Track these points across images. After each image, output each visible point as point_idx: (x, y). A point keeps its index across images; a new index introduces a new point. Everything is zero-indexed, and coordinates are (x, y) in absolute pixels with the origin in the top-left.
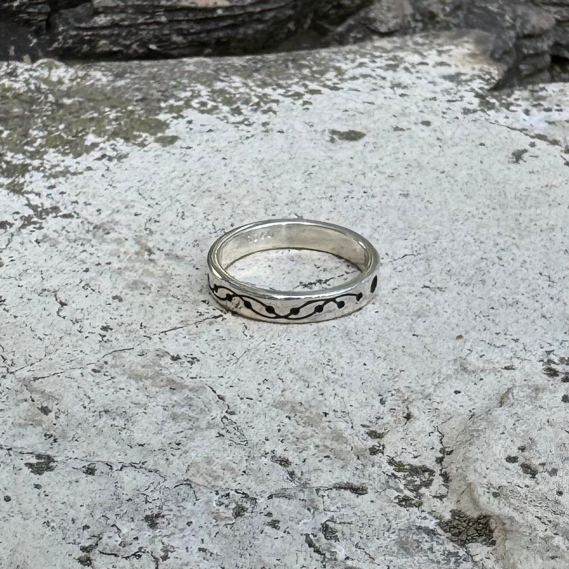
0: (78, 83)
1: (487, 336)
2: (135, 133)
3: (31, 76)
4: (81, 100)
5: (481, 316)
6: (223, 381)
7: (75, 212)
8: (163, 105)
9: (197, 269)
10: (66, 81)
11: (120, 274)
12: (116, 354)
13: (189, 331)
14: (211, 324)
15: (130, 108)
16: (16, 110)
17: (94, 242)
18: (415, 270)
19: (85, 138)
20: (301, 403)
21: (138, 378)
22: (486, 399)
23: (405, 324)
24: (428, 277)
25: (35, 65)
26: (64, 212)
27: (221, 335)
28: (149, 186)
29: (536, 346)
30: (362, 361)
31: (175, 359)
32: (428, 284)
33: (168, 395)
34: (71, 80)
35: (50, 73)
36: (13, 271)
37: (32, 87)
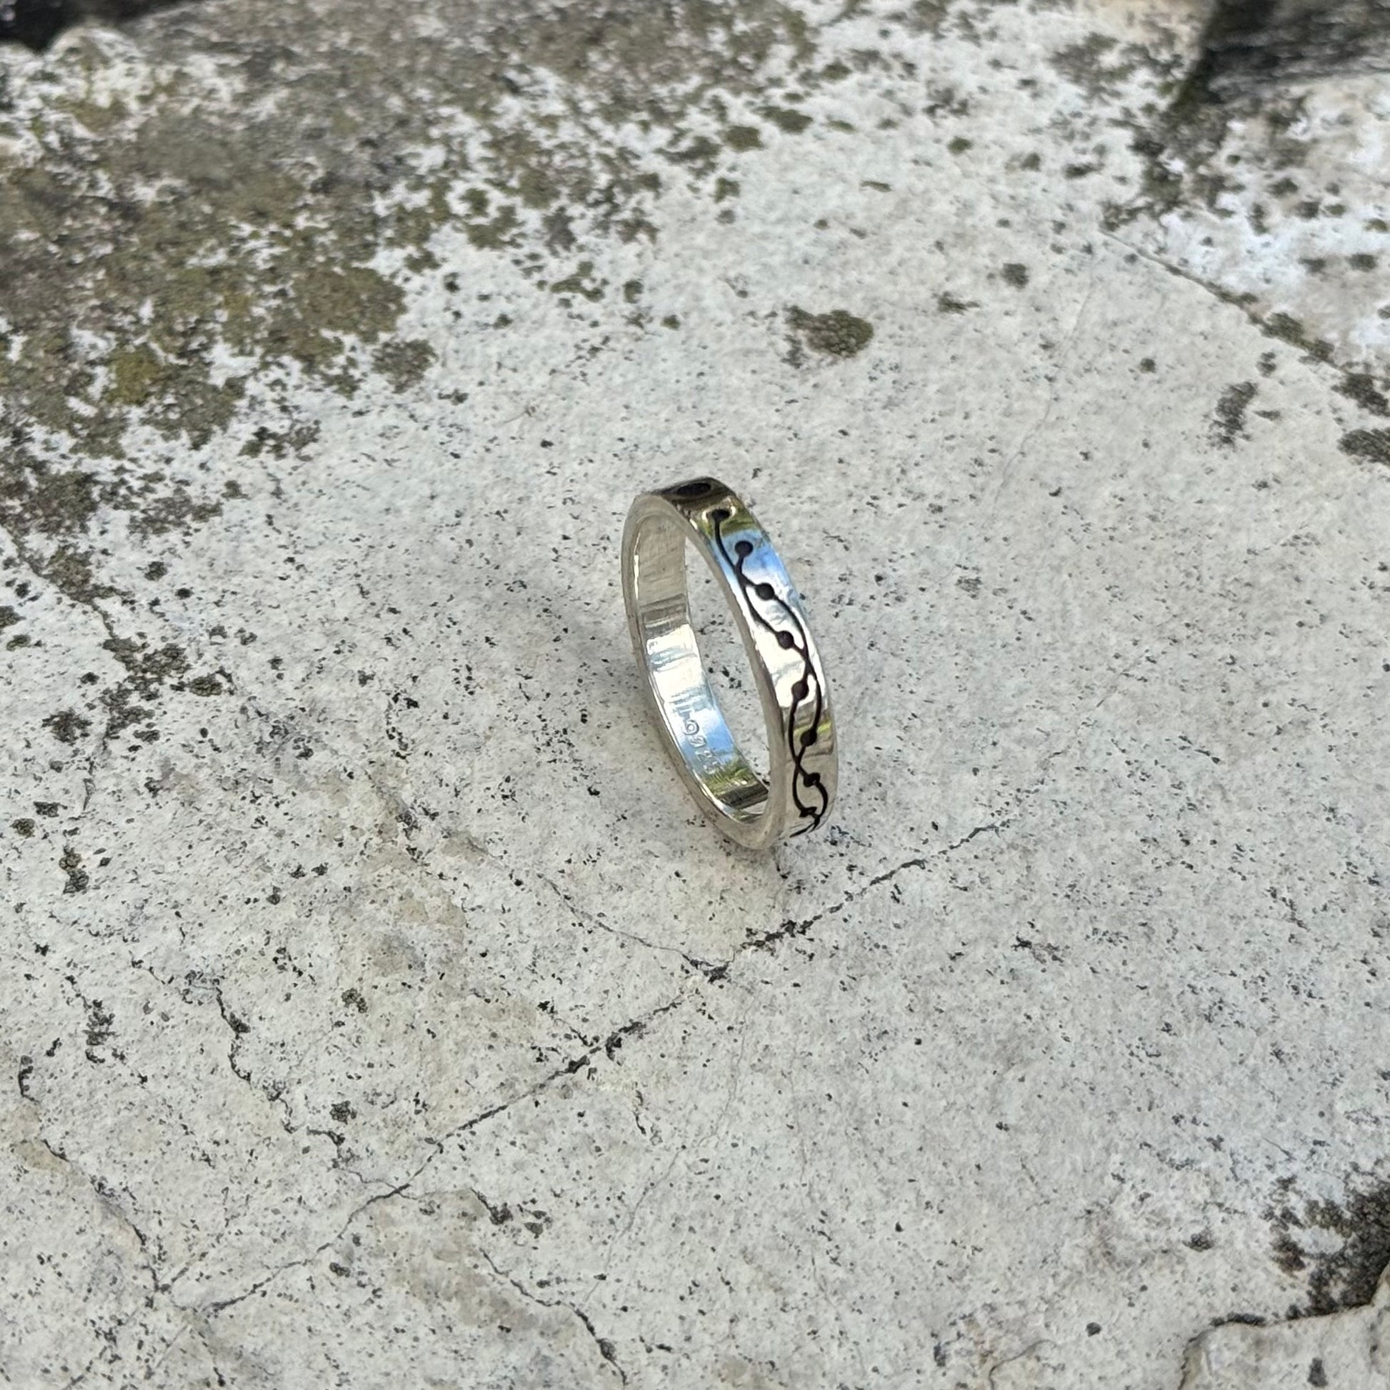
0: (161, 111)
1: (1154, 1127)
2: (327, 334)
3: (45, 99)
4: (177, 183)
5: (1142, 1054)
6: (606, 1290)
7: (221, 672)
8: (381, 206)
9: (518, 883)
10: (133, 106)
11: (350, 910)
12: (375, 1208)
13: (521, 1120)
14: (566, 1092)
15: (301, 222)
16: (25, 235)
17: (279, 786)
18: (997, 882)
19: (207, 356)
20: (772, 1364)
21: (430, 1293)
22: (1153, 1356)
23: (980, 1090)
24: (1026, 912)
25: (51, 57)
26: (199, 671)
27: (589, 1130)
28: (379, 559)
29: (1259, 1165)
30: (891, 1216)
31: (501, 1217)
32: (1026, 933)
33: (497, 1348)
34: (145, 100)
35: (90, 82)
36: (111, 906)
37: (53, 139)
